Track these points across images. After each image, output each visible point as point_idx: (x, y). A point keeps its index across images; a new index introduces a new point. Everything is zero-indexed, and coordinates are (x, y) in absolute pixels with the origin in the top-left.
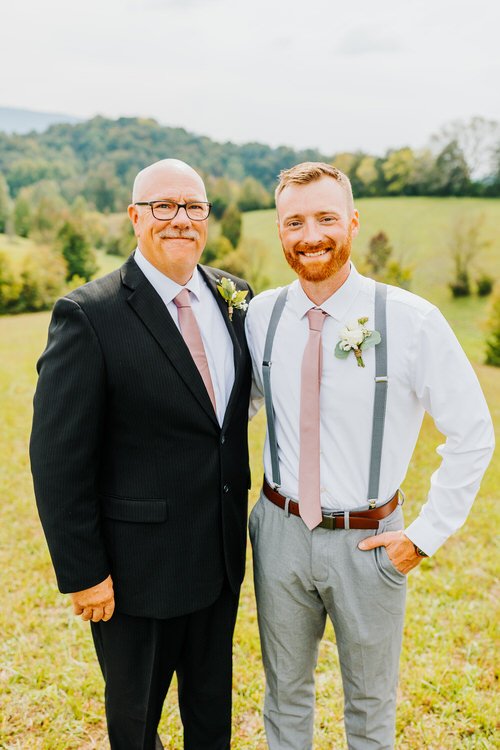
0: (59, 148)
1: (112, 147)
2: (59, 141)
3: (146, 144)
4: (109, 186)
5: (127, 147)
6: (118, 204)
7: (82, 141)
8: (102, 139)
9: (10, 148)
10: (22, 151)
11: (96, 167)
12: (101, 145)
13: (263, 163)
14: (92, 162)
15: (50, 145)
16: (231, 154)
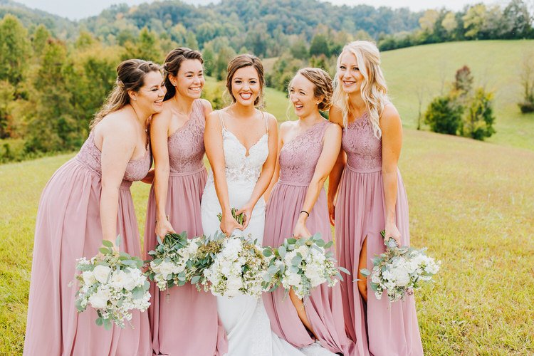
0: (228, 15)
1: (264, 13)
2: (228, 10)
3: (286, 9)
4: (262, 39)
5: (274, 12)
6: (269, 51)
7: (244, 9)
8: (257, 7)
9: (196, 16)
10: (205, 17)
11: (254, 27)
12: (257, 12)
13: (369, 20)
14: (251, 23)
15: (222, 13)
16: (345, 14)
